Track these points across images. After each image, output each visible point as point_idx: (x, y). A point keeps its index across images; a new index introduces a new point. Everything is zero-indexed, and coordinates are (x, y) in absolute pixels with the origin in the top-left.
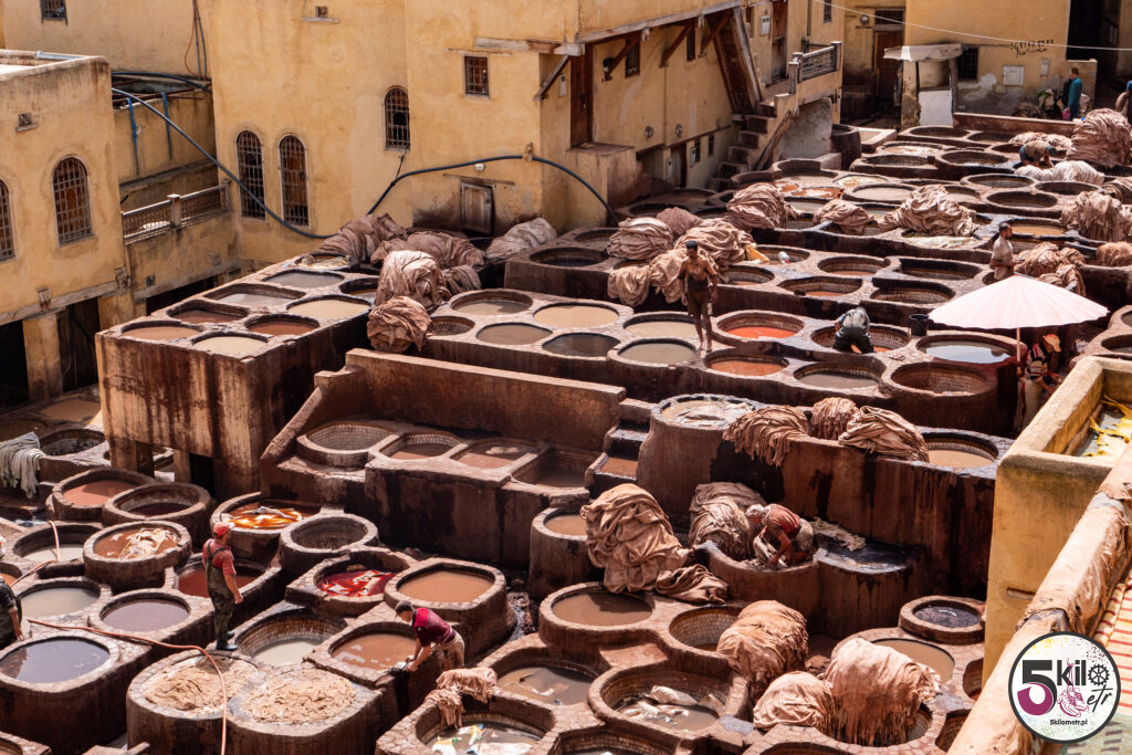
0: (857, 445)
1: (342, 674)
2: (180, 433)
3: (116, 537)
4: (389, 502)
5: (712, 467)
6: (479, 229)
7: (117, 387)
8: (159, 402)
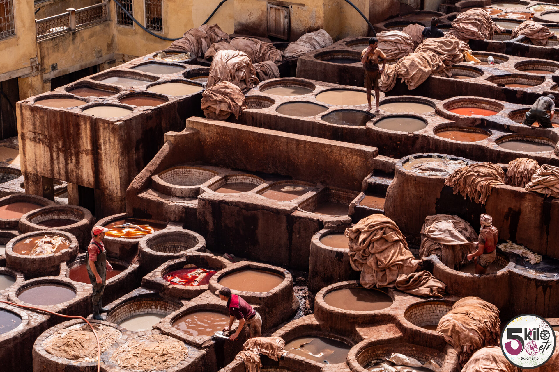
0: (538, 191)
1: (179, 338)
2: (72, 171)
3: (27, 241)
4: (214, 221)
5: (437, 204)
6: (280, 36)
7: (30, 139)
8: (59, 150)
